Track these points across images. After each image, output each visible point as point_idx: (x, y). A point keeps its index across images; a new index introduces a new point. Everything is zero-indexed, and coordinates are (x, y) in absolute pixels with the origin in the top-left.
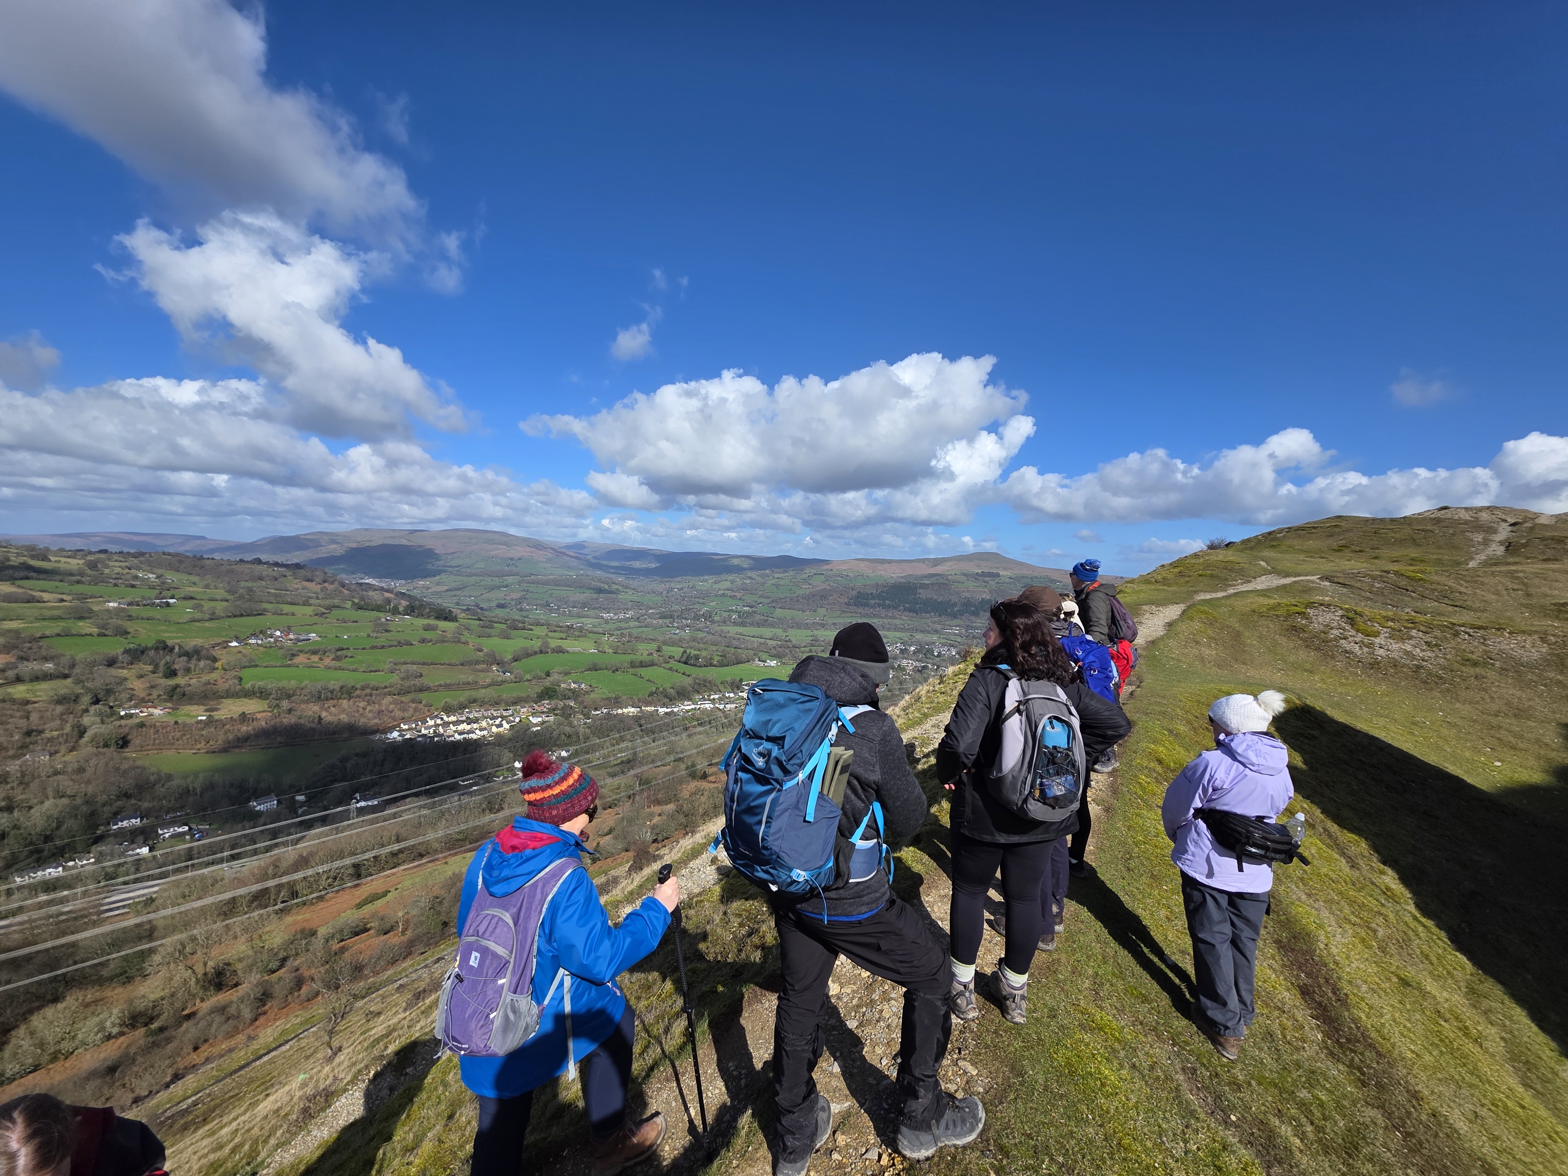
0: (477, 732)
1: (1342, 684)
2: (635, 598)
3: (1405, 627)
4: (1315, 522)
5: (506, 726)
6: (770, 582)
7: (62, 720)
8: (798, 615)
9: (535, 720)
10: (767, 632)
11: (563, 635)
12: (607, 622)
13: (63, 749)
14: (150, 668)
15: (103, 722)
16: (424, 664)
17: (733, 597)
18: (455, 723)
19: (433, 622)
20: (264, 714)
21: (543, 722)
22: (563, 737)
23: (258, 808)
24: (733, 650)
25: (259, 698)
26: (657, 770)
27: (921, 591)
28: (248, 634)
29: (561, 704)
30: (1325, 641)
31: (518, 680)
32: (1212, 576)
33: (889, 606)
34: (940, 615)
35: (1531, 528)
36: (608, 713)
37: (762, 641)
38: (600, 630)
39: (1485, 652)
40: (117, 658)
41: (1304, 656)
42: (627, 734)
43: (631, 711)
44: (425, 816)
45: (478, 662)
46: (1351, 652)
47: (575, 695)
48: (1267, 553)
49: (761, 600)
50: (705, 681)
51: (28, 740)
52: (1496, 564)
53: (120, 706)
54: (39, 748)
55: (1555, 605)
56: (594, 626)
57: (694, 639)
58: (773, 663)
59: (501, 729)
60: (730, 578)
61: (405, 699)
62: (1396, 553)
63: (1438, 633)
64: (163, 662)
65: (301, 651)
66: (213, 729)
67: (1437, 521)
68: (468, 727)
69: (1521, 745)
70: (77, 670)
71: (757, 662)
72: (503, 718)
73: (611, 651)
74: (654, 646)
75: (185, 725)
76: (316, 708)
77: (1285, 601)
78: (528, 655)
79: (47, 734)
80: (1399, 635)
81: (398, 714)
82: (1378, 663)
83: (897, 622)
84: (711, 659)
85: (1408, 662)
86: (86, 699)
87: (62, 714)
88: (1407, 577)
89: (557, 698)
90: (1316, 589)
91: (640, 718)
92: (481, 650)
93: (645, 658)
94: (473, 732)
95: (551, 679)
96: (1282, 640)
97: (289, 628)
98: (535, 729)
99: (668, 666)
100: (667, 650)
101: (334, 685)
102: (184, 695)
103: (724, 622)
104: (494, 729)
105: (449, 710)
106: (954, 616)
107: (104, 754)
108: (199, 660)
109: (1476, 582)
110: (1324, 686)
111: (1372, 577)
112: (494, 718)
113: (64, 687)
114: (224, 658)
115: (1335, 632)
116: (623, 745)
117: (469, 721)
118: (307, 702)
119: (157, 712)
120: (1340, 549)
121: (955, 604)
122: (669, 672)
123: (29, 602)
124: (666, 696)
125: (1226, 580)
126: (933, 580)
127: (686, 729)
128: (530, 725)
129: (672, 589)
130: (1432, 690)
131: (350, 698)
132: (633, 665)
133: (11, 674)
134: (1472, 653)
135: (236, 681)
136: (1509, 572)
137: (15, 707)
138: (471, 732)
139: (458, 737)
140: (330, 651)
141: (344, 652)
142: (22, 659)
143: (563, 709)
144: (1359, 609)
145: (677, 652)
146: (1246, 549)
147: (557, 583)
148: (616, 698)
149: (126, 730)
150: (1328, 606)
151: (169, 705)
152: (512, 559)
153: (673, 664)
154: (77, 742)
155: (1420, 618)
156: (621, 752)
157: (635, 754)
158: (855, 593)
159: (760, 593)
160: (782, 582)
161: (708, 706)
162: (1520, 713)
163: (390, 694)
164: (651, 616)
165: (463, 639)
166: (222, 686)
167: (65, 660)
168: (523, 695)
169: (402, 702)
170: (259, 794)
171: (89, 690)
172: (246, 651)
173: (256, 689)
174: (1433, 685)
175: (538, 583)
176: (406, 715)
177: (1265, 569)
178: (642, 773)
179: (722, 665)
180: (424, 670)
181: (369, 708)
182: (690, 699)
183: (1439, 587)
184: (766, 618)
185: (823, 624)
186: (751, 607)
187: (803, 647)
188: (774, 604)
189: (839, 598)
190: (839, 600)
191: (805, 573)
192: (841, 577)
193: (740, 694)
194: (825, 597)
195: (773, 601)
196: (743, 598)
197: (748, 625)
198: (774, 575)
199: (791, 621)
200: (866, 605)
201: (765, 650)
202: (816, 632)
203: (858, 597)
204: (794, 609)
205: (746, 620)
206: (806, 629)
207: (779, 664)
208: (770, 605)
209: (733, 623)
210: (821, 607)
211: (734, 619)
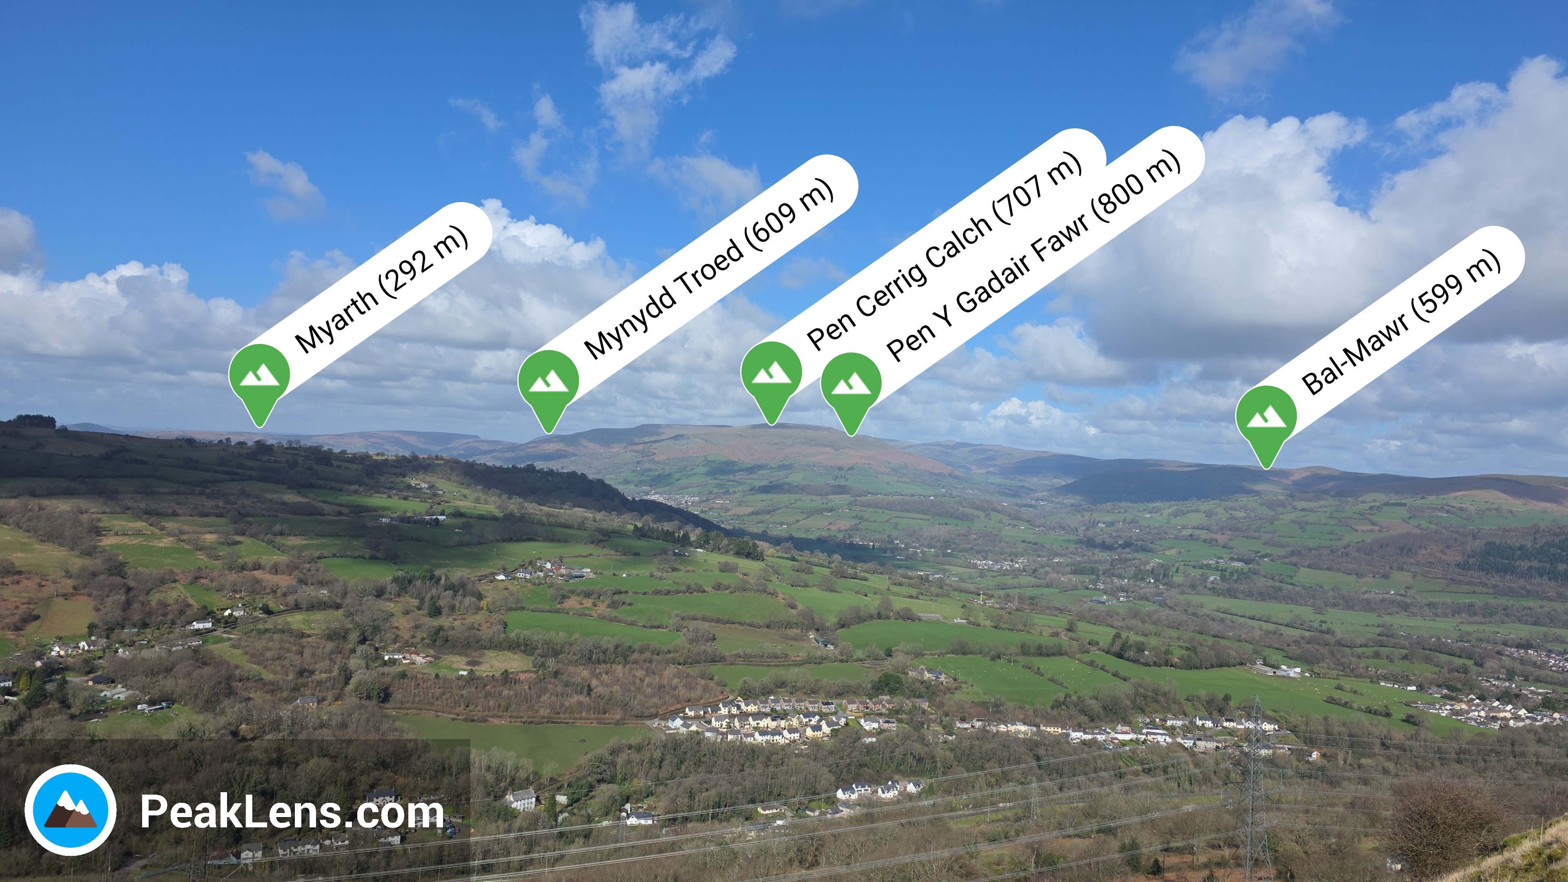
0: (785, 733)
2: (1030, 537)
5: (826, 729)
6: (1287, 517)
7: (331, 660)
8: (1349, 583)
9: (869, 726)
10: (1282, 611)
11: (914, 592)
12: (982, 574)
13: (330, 697)
14: (416, 602)
15: (367, 668)
16: (718, 621)
17: (1211, 542)
18: (758, 716)
19: (731, 559)
20: (528, 675)
21: (880, 732)
22: (910, 760)
23: (514, 805)
24: (1210, 640)
25: (524, 652)
26: (1068, 843)
28: (516, 565)
29: (908, 704)
31: (845, 658)
36: (983, 729)
37: (1271, 627)
38: (971, 587)
40: (385, 588)
42: (1016, 771)
43: (1022, 729)
44: (712, 855)
45: (789, 625)
47: (930, 691)
49: (1269, 550)
50: (1156, 691)
51: (300, 680)
53: (384, 648)
54: (309, 692)
56: (962, 580)
57: (1135, 615)
58: (1294, 672)
59: (819, 734)
60: (1205, 506)
61: (694, 671)
64: (429, 596)
65: (573, 592)
66: (473, 689)
68: (773, 725)
70: (348, 600)
71: (1259, 665)
72: (823, 716)
73: (988, 623)
74: (1062, 621)
75: (446, 680)
76: (585, 673)
78: (861, 619)
79: (318, 676)
81: (683, 692)
84: (1168, 652)
86: (354, 637)
87: (332, 653)
89: (903, 694)
91: (1037, 744)
92: (793, 607)
93: (1046, 639)
94: (780, 734)
95: (893, 661)
97: (561, 558)
98: (869, 740)
99: (1087, 658)
100: (1085, 630)
101: (608, 642)
102: (447, 641)
103: (1193, 587)
104: (809, 732)
105: (748, 695)
107: (366, 707)
108: (464, 596)
112: (808, 714)
113: (334, 619)
114: (491, 595)
116: (1008, 788)
117: (776, 715)
118: (576, 663)
119: (419, 659)
122: (1089, 670)
123: (311, 514)
124: (1083, 712)
127: (1121, 776)
128: (860, 733)
129: (1095, 524)
131: (626, 662)
132: (1025, 650)
133: (291, 599)
135: (501, 627)
137: (292, 640)
138: (777, 732)
139: (759, 738)
140: (605, 593)
141: (622, 596)
142: (302, 582)
143: (910, 713)
145: (1104, 634)
147: (905, 507)
148: (996, 705)
149: (387, 680)
151: (432, 652)
152: (840, 469)
153: (1096, 655)
154: (342, 689)
156: (1004, 800)
157: (1028, 807)
158: (1479, 544)
159: (1265, 537)
160: (1312, 518)
161: (1163, 739)
163: (674, 662)
164: (1058, 568)
165: (770, 587)
166: (486, 632)
167: (338, 587)
168: (852, 682)
169: (688, 675)
170: (516, 785)
171: (357, 625)
172: (514, 587)
173: (521, 640)
175: (877, 506)
176: (693, 695)
178: (1040, 843)
179: (1188, 665)
180: (719, 630)
181: (647, 680)
182: (1126, 722)
184: (1278, 584)
185: (1406, 604)
186: (1247, 562)
187: (1361, 646)
188: (1295, 559)
189: (1442, 552)
190: (1443, 557)
191: (1363, 502)
192: (1447, 512)
193: (1226, 724)
194: (1410, 550)
195: (1293, 554)
196: (1232, 544)
197: (1242, 596)
198: (1295, 503)
199: (1331, 593)
200: (1503, 570)
201: (1277, 645)
202: (1387, 619)
203: (1489, 553)
204: (1339, 570)
205: (1236, 585)
206: (1366, 610)
207: (1307, 675)
208: (1287, 560)
209: (1209, 589)
210: (1401, 569)
211: (1212, 583)
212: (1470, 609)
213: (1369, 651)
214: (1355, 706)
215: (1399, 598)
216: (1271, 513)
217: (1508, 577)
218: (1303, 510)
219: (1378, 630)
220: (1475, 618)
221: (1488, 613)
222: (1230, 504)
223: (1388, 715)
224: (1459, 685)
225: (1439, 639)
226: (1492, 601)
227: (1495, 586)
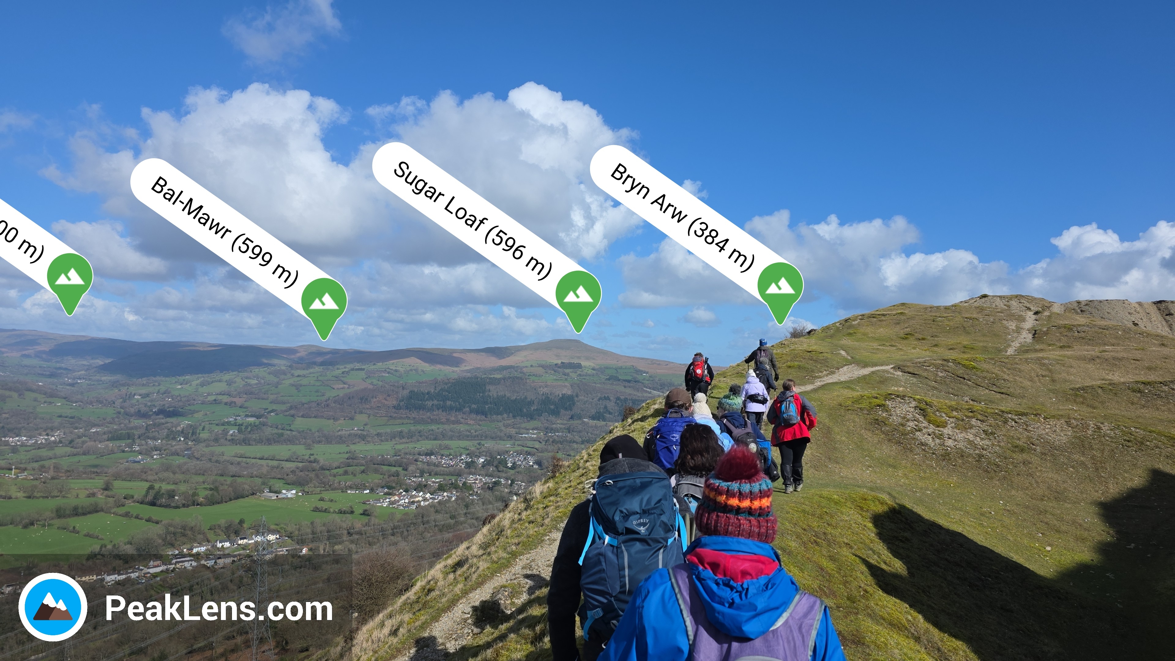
1: (922, 478)
2: (67, 412)
3: (967, 417)
4: (884, 310)
6: (288, 382)
8: (328, 425)
10: (283, 450)
12: (15, 450)
17: (231, 404)
24: (229, 480)
27: (491, 388)
30: (904, 434)
32: (799, 367)
33: (451, 408)
34: (514, 417)
35: (1049, 317)
37: (275, 463)
39: (1029, 438)
41: (888, 450)
46: (926, 445)
48: (846, 341)
49: (274, 407)
50: (184, 528)
52: (1027, 351)
55: (1072, 389)
57: (167, 468)
58: (291, 494)
60: (227, 377)
62: (952, 341)
63: (991, 421)
67: (981, 309)
69: (1064, 528)
71: (267, 494)
73: (21, 494)
74: (99, 482)
77: (866, 393)
80: (963, 425)
82: (949, 454)
83: (462, 428)
84: (195, 494)
85: (972, 452)
88: (964, 366)
90: (892, 379)
93: (83, 501)
96: (867, 435)
99: (122, 510)
100: (121, 487)
103: (216, 440)
106: (531, 417)
109: (1015, 369)
110: (907, 482)
111: (935, 365)
115: (911, 424)
120: (906, 337)
121: (531, 403)
122: (124, 520)
125: (813, 371)
126: (505, 374)
129: (131, 396)
130: (992, 478)
132: (60, 514)
134: (1019, 439)
136: (1039, 359)
144: (928, 400)
145: (139, 488)
146: (827, 337)
150: (903, 397)
153: (131, 507)
155: (977, 406)
158: (406, 392)
159: (272, 397)
160: (305, 381)
161: (189, 564)
162: (1059, 496)
164: (95, 437)
174: (993, 474)
177: (846, 360)
179: (211, 502)
182: (158, 557)
183: (988, 375)
184: (280, 431)
185: (364, 435)
186: (258, 417)
187: (336, 468)
188: (292, 412)
189: (385, 399)
190: (386, 402)
191: (338, 369)
192: (388, 373)
193: (240, 542)
194: (367, 399)
195: (291, 408)
196: (247, 404)
197: (254, 443)
198: (293, 371)
199: (317, 434)
200: (421, 408)
201: (279, 476)
202: (353, 447)
203: (411, 398)
204: (322, 417)
205: (250, 436)
206: (339, 443)
207: (300, 494)
208: (287, 413)
209: (229, 441)
210: (361, 413)
211: (232, 435)
212: (401, 435)
213: (341, 471)
214: (332, 510)
215: (360, 432)
216: (276, 380)
217: (421, 412)
218: (299, 376)
219: (347, 456)
220: (404, 440)
221: (410, 436)
222: (246, 374)
223: (352, 512)
224: (394, 485)
225: (383, 456)
226: (413, 428)
227: (414, 418)
